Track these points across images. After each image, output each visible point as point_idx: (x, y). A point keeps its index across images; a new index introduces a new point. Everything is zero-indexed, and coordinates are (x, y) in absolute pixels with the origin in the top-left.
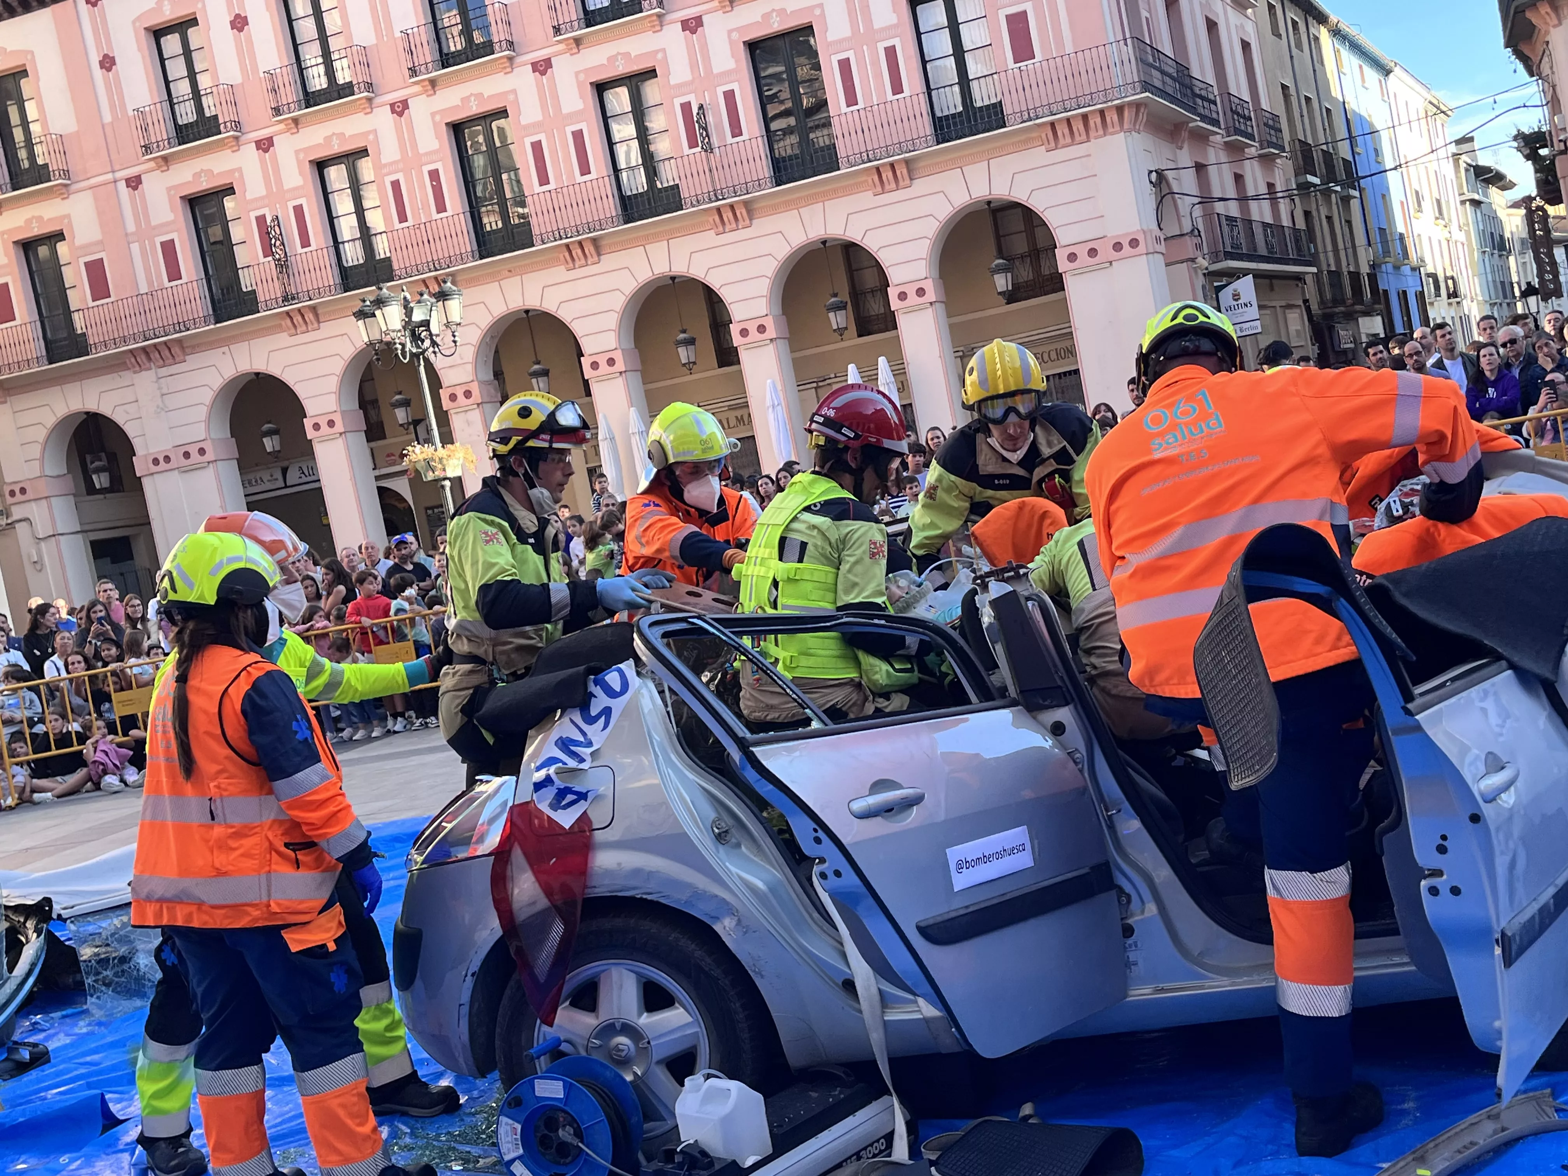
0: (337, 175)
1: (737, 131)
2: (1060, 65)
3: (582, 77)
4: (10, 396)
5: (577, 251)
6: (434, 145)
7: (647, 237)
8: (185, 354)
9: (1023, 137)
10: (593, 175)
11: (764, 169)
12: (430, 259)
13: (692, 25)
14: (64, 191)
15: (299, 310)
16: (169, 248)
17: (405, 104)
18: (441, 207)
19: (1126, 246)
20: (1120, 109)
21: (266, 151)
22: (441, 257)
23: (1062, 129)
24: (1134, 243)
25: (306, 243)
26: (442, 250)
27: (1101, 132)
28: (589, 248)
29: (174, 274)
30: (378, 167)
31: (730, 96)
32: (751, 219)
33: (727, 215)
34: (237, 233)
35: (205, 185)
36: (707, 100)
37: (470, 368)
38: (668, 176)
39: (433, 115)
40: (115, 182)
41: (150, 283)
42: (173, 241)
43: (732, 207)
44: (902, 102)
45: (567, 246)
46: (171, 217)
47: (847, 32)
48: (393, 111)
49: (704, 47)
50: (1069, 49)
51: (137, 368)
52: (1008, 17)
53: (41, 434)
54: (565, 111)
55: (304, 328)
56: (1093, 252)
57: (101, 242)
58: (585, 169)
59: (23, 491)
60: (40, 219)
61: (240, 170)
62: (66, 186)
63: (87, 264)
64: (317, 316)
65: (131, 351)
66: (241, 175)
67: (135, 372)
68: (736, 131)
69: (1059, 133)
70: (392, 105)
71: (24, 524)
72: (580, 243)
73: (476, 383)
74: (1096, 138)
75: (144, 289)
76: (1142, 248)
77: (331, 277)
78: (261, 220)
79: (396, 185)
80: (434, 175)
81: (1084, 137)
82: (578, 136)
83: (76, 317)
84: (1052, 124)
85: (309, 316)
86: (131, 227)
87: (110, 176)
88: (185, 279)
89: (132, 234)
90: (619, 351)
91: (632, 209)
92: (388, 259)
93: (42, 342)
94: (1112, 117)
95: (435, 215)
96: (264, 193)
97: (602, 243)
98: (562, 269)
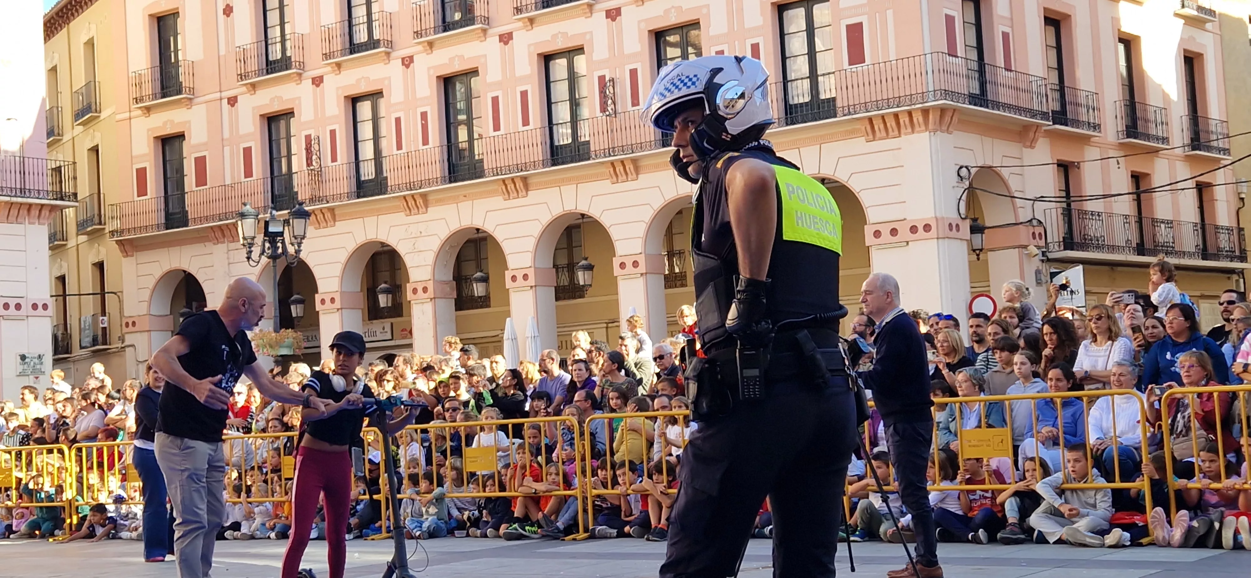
0: (364, 109)
1: (636, 102)
3: (532, 48)
4: (137, 251)
5: (511, 186)
6: (427, 92)
7: (563, 180)
9: (849, 128)
10: (533, 126)
12: (408, 181)
13: (613, 14)
14: (189, 103)
15: (322, 210)
16: (247, 152)
17: (411, 58)
18: (425, 142)
19: (921, 229)
20: (925, 112)
21: (318, 86)
22: (415, 180)
23: (879, 124)
24: (927, 228)
25: (334, 159)
26: (416, 176)
27: (910, 130)
28: (520, 184)
29: (248, 173)
30: (389, 106)
31: (633, 73)
32: (637, 174)
33: (620, 168)
34: (294, 145)
35: (278, 107)
36: (617, 75)
37: (429, 269)
38: (586, 133)
39: (429, 69)
40: (221, 99)
41: (233, 177)
42: (251, 147)
43: (622, 162)
45: (504, 181)
46: (252, 129)
47: (725, 30)
48: (403, 64)
49: (620, 32)
50: (893, 57)
51: (216, 241)
52: (849, 26)
53: (151, 282)
54: (518, 74)
55: (325, 224)
56: (894, 232)
57: (205, 144)
58: (526, 122)
59: (134, 323)
60: (172, 122)
61: (300, 98)
62: (191, 99)
63: (196, 159)
64: (334, 215)
65: (212, 227)
66: (300, 103)
67: (214, 244)
69: (876, 127)
70: (403, 59)
71: (131, 348)
72: (513, 179)
73: (432, 282)
74: (906, 134)
75: (228, 182)
76: (934, 233)
77: (350, 186)
78: (308, 138)
79: (398, 120)
80: (424, 116)
81: (896, 132)
82: (524, 94)
83: (186, 197)
84: (870, 120)
85: (328, 215)
86: (226, 135)
87: (218, 95)
88: (254, 177)
89: (227, 139)
90: (533, 269)
91: (557, 155)
92: (389, 177)
93: (163, 213)
94: (918, 117)
95: (421, 147)
96: (313, 118)
97: (531, 181)
98: (500, 198)
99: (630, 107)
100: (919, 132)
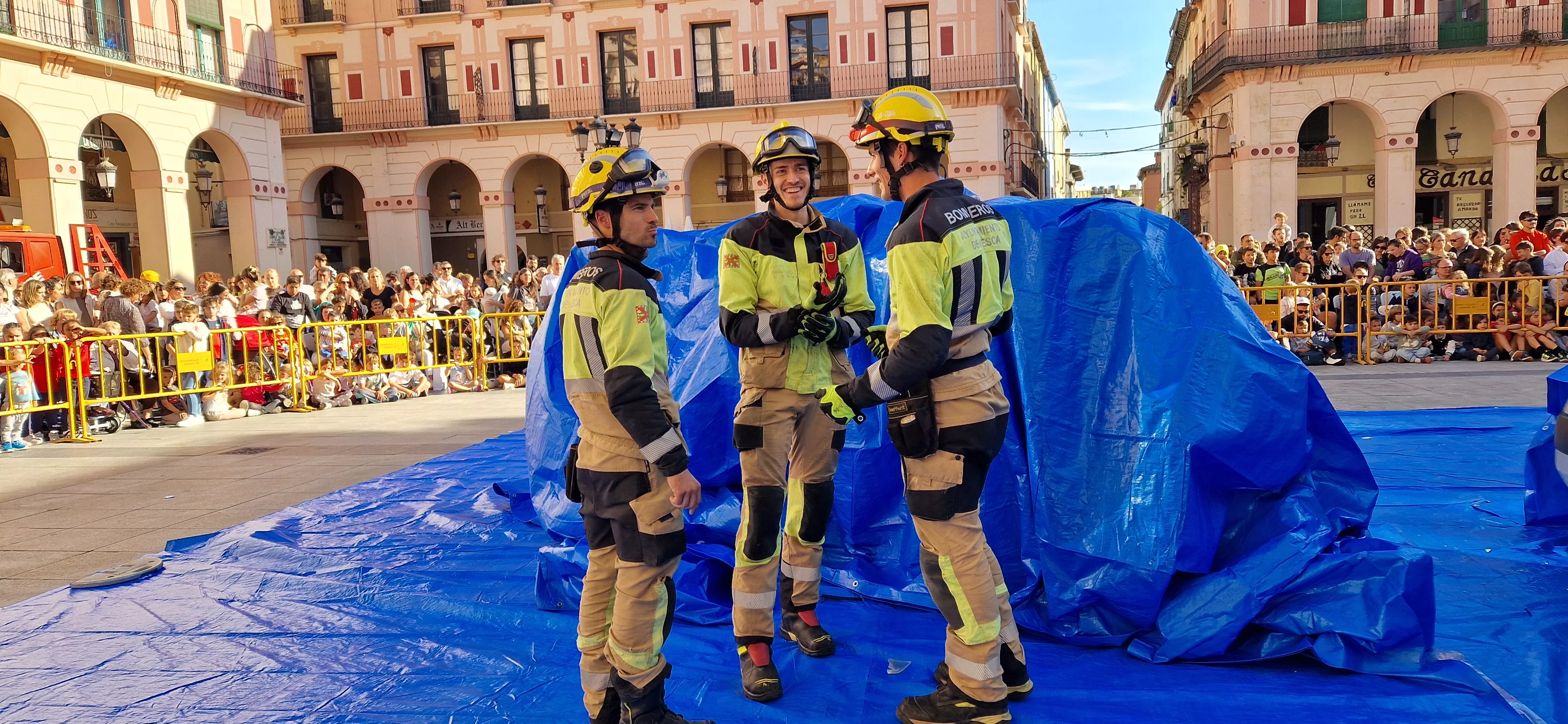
0: (520, 50)
2: (965, 61)
3: (684, 18)
5: (667, 120)
6: (587, 42)
7: (709, 118)
8: (407, 141)
10: (683, 77)
11: (786, 91)
12: (575, 110)
14: (342, 28)
15: (487, 127)
16: (405, 75)
17: (572, 14)
18: (585, 80)
19: (989, 169)
20: (997, 92)
21: (478, 26)
22: (582, 109)
23: (963, 97)
24: (993, 169)
25: (496, 86)
26: (583, 106)
27: (985, 102)
28: (674, 119)
29: (407, 91)
30: (549, 49)
31: (772, 45)
33: (761, 113)
34: (450, 73)
35: (435, 40)
36: (758, 45)
38: (726, 85)
39: (589, 24)
40: (376, 28)
41: (390, 94)
42: (409, 71)
43: (765, 109)
44: (871, 66)
45: (662, 116)
46: (410, 56)
47: (847, 21)
48: (564, 17)
49: (762, 14)
50: (974, 52)
51: (375, 145)
52: (942, 28)
53: (302, 175)
54: (671, 36)
55: (486, 138)
56: (969, 169)
57: (362, 64)
58: (678, 72)
60: (321, 42)
61: (460, 35)
62: (343, 25)
63: (349, 76)
64: (497, 132)
65: (372, 134)
66: (460, 39)
67: (370, 148)
68: (773, 66)
69: (960, 99)
70: (564, 14)
72: (670, 115)
75: (385, 97)
76: (997, 171)
77: (509, 110)
78: (469, 69)
79: (559, 62)
80: (584, 60)
81: (974, 103)
82: (677, 53)
83: (335, 107)
84: (958, 93)
85: (492, 131)
86: (382, 58)
87: (373, 25)
88: (413, 96)
89: (383, 62)
90: (683, 182)
91: (702, 100)
92: (547, 106)
93: (311, 119)
94: (992, 94)
95: (581, 84)
96: (473, 52)
97: (681, 117)
98: (656, 128)
99: (769, 70)
100: (991, 104)
